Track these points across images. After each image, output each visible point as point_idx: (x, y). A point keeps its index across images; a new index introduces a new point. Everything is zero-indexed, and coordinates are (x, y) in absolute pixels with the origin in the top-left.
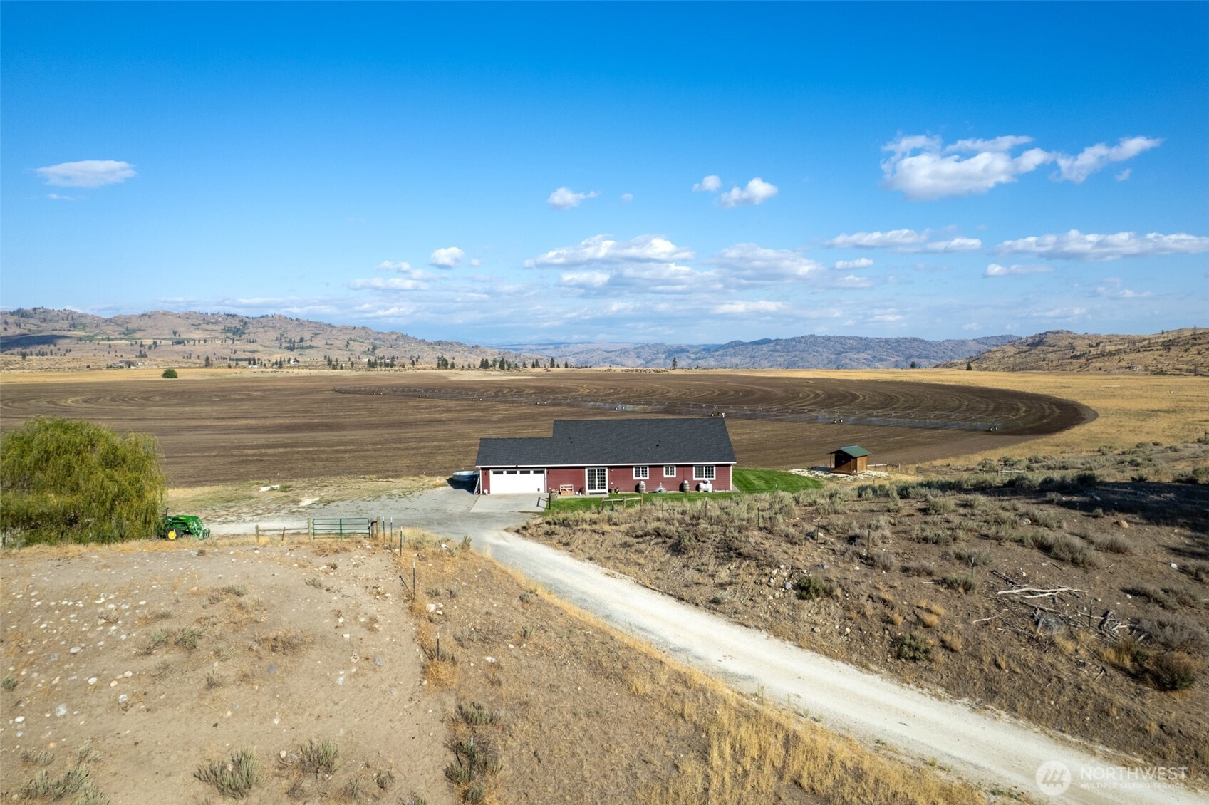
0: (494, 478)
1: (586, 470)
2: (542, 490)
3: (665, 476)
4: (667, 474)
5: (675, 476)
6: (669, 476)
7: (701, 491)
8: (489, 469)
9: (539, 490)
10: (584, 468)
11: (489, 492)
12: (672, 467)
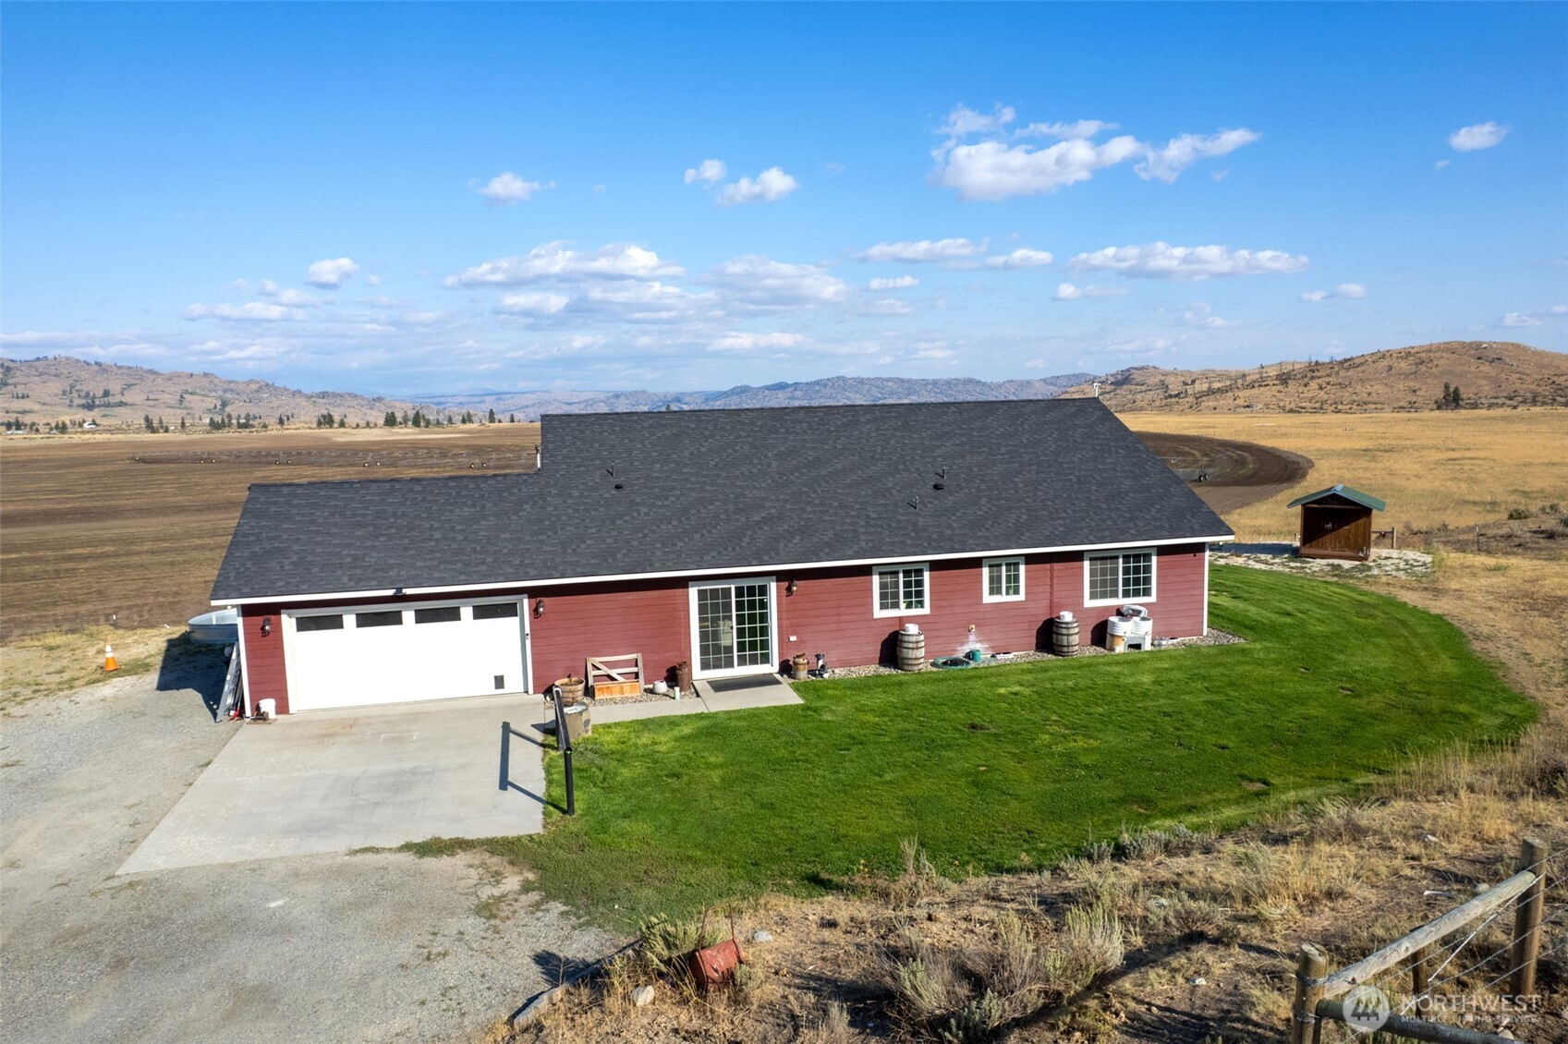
0: (297, 644)
1: (693, 592)
2: (514, 683)
3: (988, 599)
4: (995, 590)
5: (1021, 597)
6: (1003, 598)
7: (1120, 648)
8: (276, 609)
9: (499, 682)
10: (683, 583)
11: (283, 708)
12: (1012, 563)
